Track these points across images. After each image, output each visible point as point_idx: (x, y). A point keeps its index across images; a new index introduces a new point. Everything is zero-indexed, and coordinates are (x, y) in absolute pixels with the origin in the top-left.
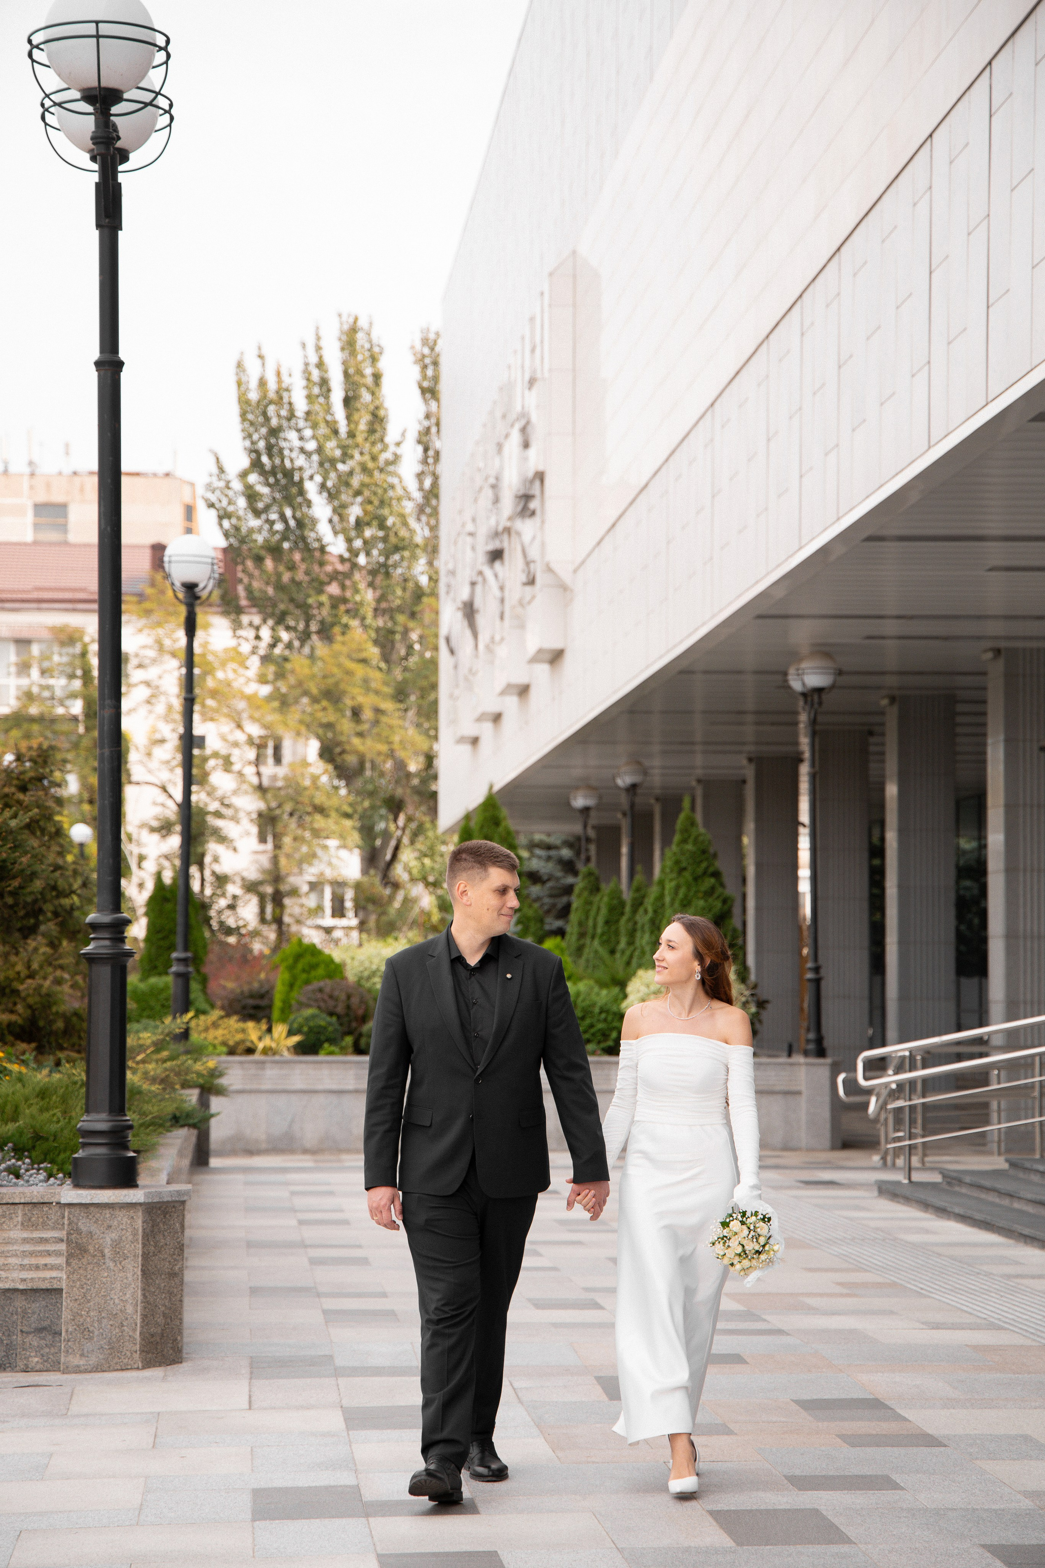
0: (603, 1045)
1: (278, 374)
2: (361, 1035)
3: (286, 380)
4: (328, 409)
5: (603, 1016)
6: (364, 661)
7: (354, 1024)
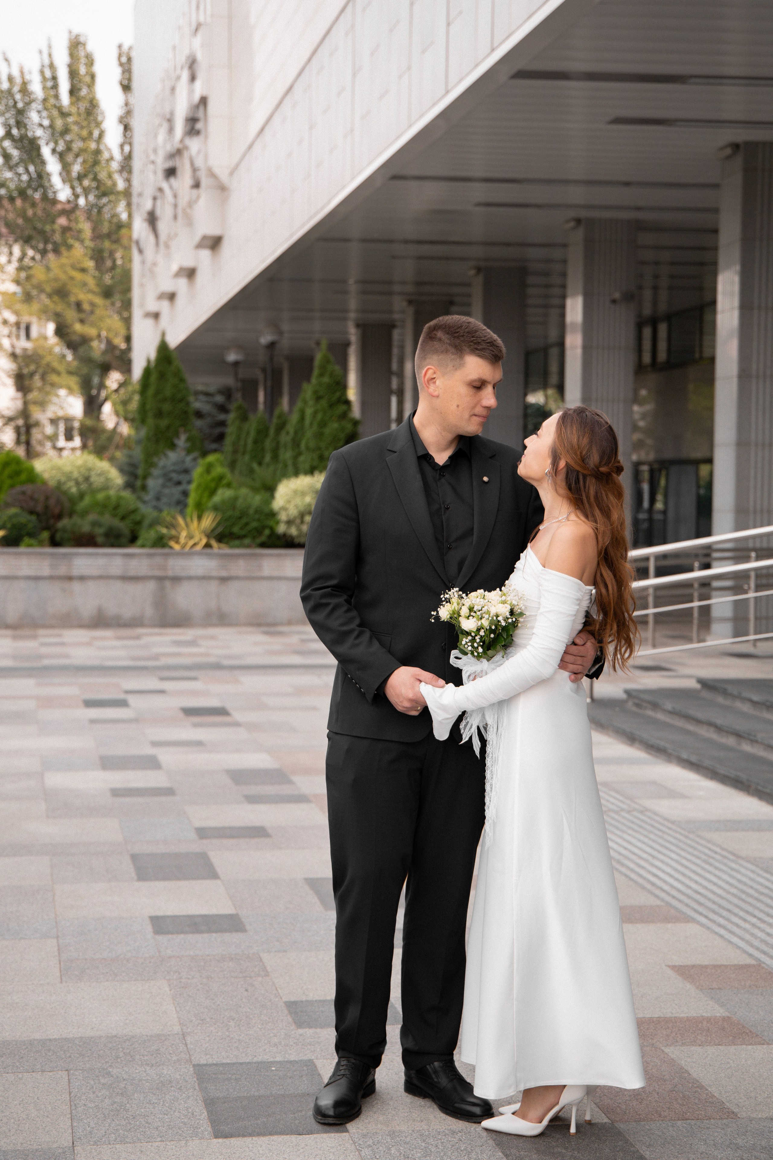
0: (257, 540)
1: (22, 73)
2: (56, 530)
3: (27, 77)
4: (57, 97)
5: (257, 515)
6: (83, 270)
7: (51, 522)
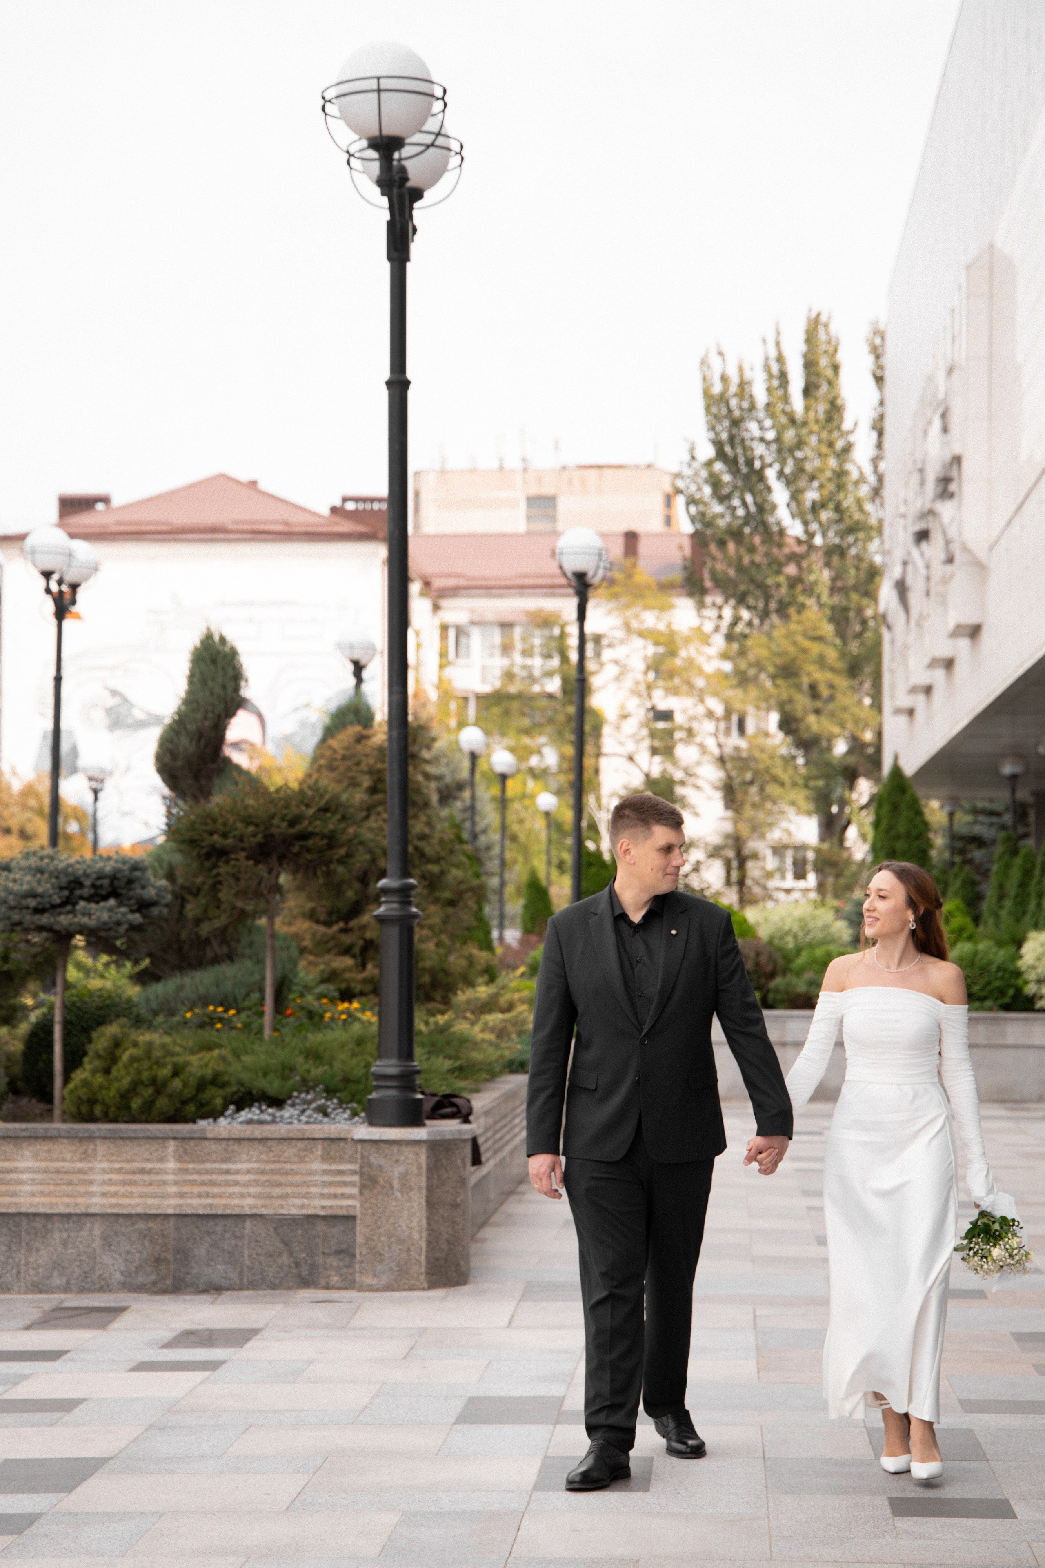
0: (1001, 1002)
1: (741, 369)
2: (768, 991)
3: (748, 375)
4: (786, 399)
5: (1000, 974)
6: (819, 639)
7: (763, 981)
